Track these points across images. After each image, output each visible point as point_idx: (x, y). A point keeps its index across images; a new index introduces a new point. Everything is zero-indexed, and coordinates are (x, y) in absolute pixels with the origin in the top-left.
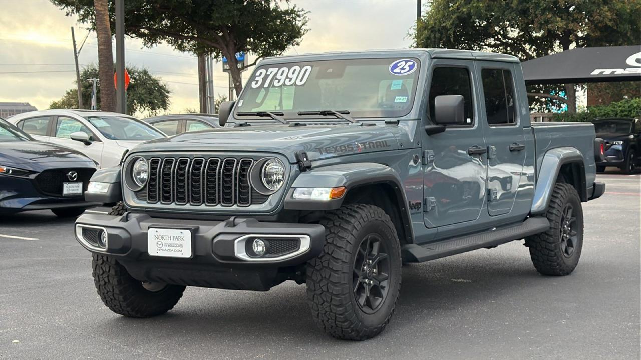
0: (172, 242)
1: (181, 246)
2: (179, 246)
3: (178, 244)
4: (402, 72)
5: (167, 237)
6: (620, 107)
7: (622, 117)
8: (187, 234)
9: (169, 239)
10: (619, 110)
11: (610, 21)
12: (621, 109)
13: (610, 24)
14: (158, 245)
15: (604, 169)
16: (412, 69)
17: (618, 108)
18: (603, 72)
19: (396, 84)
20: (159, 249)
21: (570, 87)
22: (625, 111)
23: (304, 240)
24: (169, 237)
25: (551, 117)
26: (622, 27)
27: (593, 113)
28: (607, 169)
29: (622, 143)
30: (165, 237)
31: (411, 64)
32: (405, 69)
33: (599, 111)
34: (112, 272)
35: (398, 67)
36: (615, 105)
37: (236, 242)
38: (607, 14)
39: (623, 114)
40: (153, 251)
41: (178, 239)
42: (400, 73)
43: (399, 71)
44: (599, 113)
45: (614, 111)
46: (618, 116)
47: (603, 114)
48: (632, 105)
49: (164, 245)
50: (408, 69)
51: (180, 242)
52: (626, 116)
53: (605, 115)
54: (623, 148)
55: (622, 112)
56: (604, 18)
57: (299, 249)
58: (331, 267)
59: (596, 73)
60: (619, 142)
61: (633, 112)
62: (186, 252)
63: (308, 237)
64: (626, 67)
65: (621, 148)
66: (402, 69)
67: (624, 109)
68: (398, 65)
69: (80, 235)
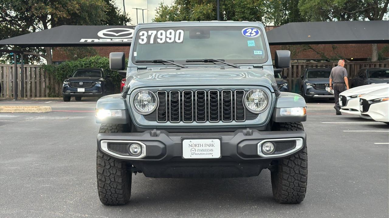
0: (204, 148)
1: (212, 150)
2: (210, 151)
3: (209, 149)
4: (252, 35)
5: (200, 145)
6: (83, 61)
7: (85, 67)
8: (217, 142)
9: (201, 146)
10: (83, 63)
11: (78, 10)
12: (84, 62)
13: (77, 12)
14: (192, 151)
15: (81, 98)
16: (257, 34)
17: (82, 62)
18: (87, 40)
19: (251, 42)
20: (192, 153)
21: (48, 49)
22: (87, 64)
23: (298, 141)
24: (201, 145)
25: (41, 67)
26: (83, 14)
27: (68, 65)
28: (82, 98)
29: (100, 83)
30: (198, 145)
31: (256, 30)
32: (253, 34)
33: (71, 64)
34: (119, 173)
35: (248, 32)
36: (80, 60)
37: (258, 145)
38: (76, 5)
39: (86, 66)
40: (187, 155)
41: (210, 145)
42: (250, 36)
43: (249, 35)
44: (71, 65)
45: (81, 64)
46: (83, 67)
47: (74, 65)
48: (91, 60)
49: (197, 150)
50: (255, 34)
51: (211, 148)
52: (87, 67)
53: (75, 66)
54: (101, 86)
55: (85, 64)
56: (74, 8)
57: (295, 147)
58: (301, 158)
59: (83, 41)
60: (99, 82)
61: (92, 64)
62: (216, 154)
63: (301, 139)
64: (99, 38)
65: (100, 86)
66: (251, 33)
67: (86, 63)
68: (247, 31)
69: (105, 148)
